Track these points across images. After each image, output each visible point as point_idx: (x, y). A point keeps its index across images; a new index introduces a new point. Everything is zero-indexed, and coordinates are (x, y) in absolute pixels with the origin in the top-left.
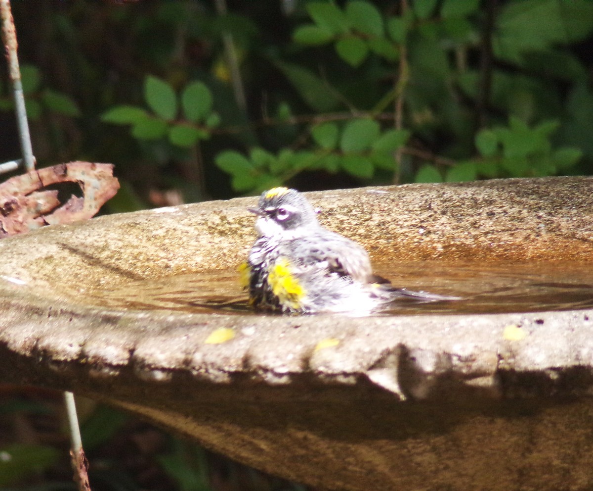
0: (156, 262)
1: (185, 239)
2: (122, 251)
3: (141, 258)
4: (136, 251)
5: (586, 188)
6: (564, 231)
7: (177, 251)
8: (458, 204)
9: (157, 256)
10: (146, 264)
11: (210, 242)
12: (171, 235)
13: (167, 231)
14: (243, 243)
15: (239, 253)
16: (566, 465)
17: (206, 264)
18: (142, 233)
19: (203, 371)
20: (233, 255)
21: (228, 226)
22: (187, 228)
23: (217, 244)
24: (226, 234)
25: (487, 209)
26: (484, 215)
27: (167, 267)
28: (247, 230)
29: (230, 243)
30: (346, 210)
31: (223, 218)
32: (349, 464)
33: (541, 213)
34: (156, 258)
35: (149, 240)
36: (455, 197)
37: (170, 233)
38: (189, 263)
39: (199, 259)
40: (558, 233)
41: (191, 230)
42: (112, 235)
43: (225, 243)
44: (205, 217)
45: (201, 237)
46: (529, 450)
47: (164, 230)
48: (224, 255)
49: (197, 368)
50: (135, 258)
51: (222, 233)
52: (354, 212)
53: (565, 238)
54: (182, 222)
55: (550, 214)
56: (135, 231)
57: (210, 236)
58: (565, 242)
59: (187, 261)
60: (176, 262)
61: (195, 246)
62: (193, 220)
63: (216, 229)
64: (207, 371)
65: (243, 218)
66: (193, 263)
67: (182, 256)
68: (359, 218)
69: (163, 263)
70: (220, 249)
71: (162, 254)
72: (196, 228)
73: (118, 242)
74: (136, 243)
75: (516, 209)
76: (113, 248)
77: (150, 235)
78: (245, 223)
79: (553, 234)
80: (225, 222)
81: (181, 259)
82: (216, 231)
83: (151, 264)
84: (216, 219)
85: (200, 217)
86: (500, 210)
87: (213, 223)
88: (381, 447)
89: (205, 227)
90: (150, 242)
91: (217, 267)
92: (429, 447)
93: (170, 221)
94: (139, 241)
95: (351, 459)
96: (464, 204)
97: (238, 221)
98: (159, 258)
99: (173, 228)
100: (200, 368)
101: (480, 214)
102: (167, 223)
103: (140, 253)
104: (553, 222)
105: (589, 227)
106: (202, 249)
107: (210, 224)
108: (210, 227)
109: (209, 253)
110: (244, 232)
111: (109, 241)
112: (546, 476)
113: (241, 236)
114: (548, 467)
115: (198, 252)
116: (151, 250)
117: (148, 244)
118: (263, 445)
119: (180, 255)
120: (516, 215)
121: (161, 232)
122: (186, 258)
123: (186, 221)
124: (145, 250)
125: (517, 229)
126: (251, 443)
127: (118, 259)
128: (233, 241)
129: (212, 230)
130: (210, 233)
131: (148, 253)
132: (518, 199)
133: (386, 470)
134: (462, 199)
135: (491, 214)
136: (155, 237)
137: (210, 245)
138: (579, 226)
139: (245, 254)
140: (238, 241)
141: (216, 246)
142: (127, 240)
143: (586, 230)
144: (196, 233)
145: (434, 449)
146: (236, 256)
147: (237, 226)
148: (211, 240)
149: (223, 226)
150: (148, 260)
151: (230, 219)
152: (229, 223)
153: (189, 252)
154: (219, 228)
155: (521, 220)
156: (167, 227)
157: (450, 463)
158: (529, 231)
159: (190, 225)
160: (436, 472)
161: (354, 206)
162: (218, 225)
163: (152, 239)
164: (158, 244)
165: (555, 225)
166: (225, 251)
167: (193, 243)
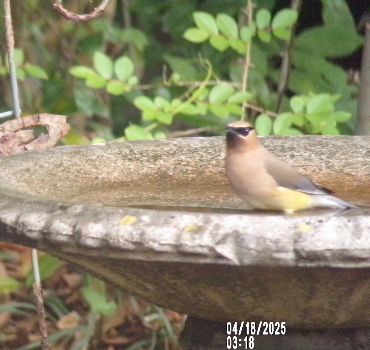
0: (90, 175)
1: (108, 162)
2: (71, 167)
3: (82, 172)
4: (79, 168)
5: (351, 143)
6: (337, 168)
7: (103, 169)
8: (272, 149)
9: (91, 171)
10: (84, 176)
11: (123, 165)
12: (100, 159)
13: (98, 157)
14: (142, 166)
15: (140, 172)
16: (332, 309)
17: (120, 177)
18: (83, 158)
19: (116, 240)
20: (136, 173)
21: (134, 156)
22: (109, 156)
23: (127, 166)
24: (133, 160)
25: (290, 153)
26: (288, 156)
27: (97, 178)
28: (145, 158)
29: (135, 166)
30: (205, 149)
31: (131, 151)
32: (201, 300)
33: (323, 157)
34: (90, 173)
35: (87, 161)
36: (271, 145)
37: (99, 158)
38: (110, 176)
39: (116, 174)
40: (333, 169)
41: (112, 157)
42: (65, 158)
43: (132, 166)
44: (121, 150)
45: (118, 161)
46: (310, 298)
47: (96, 156)
48: (131, 172)
49: (113, 239)
50: (78, 172)
51: (130, 160)
52: (210, 151)
53: (337, 172)
54: (107, 152)
55: (328, 158)
56: (79, 156)
57: (123, 161)
58: (336, 175)
59: (109, 175)
60: (102, 175)
61: (115, 167)
62: (114, 151)
63: (127, 157)
64: (118, 241)
65: (143, 151)
66: (112, 177)
67: (106, 172)
68: (212, 155)
69: (95, 175)
70: (129, 169)
71: (94, 171)
72: (115, 156)
73: (68, 162)
74: (79, 163)
75: (308, 153)
76: (65, 165)
77: (87, 159)
78: (144, 154)
79: (330, 170)
80: (132, 153)
81: (105, 174)
82: (127, 158)
83: (88, 176)
84: (127, 151)
85: (117, 150)
86: (298, 154)
87: (125, 153)
88: (221, 292)
89: (120, 156)
90: (87, 163)
91: (126, 179)
92: (249, 293)
93: (99, 151)
94: (81, 162)
95: (202, 298)
96: (276, 149)
97: (140, 153)
98: (92, 173)
99: (102, 155)
100: (115, 239)
101: (285, 156)
102: (98, 152)
103: (81, 169)
104: (329, 162)
105: (351, 166)
106: (118, 168)
107: (123, 154)
108: (123, 156)
109: (122, 171)
110: (143, 160)
111: (63, 161)
112: (320, 314)
113: (141, 162)
114: (321, 309)
115: (115, 170)
116: (88, 167)
117: (86, 164)
118: (150, 287)
119: (104, 171)
120: (307, 157)
121: (94, 157)
122: (108, 173)
123: (109, 151)
124: (84, 167)
125: (308, 165)
126: (142, 285)
127: (68, 172)
128: (137, 165)
129: (125, 157)
130: (123, 159)
131: (86, 170)
132: (309, 148)
133: (223, 306)
134: (276, 146)
135: (292, 156)
136: (91, 160)
137: (122, 167)
138: (345, 166)
139: (143, 173)
140: (140, 165)
141: (126, 167)
142: (74, 161)
143: (350, 168)
144: (115, 159)
145: (253, 294)
146: (138, 174)
147: (139, 156)
148: (124, 164)
149: (131, 155)
150: (86, 173)
151: (136, 152)
152: (135, 154)
153: (110, 170)
154: (129, 156)
155: (310, 160)
156: (98, 154)
157: (263, 304)
158: (315, 167)
159: (112, 154)
160: (253, 308)
161: (210, 147)
162: (128, 155)
163: (89, 161)
164: (92, 164)
165: (331, 164)
166: (132, 170)
167: (113, 165)
